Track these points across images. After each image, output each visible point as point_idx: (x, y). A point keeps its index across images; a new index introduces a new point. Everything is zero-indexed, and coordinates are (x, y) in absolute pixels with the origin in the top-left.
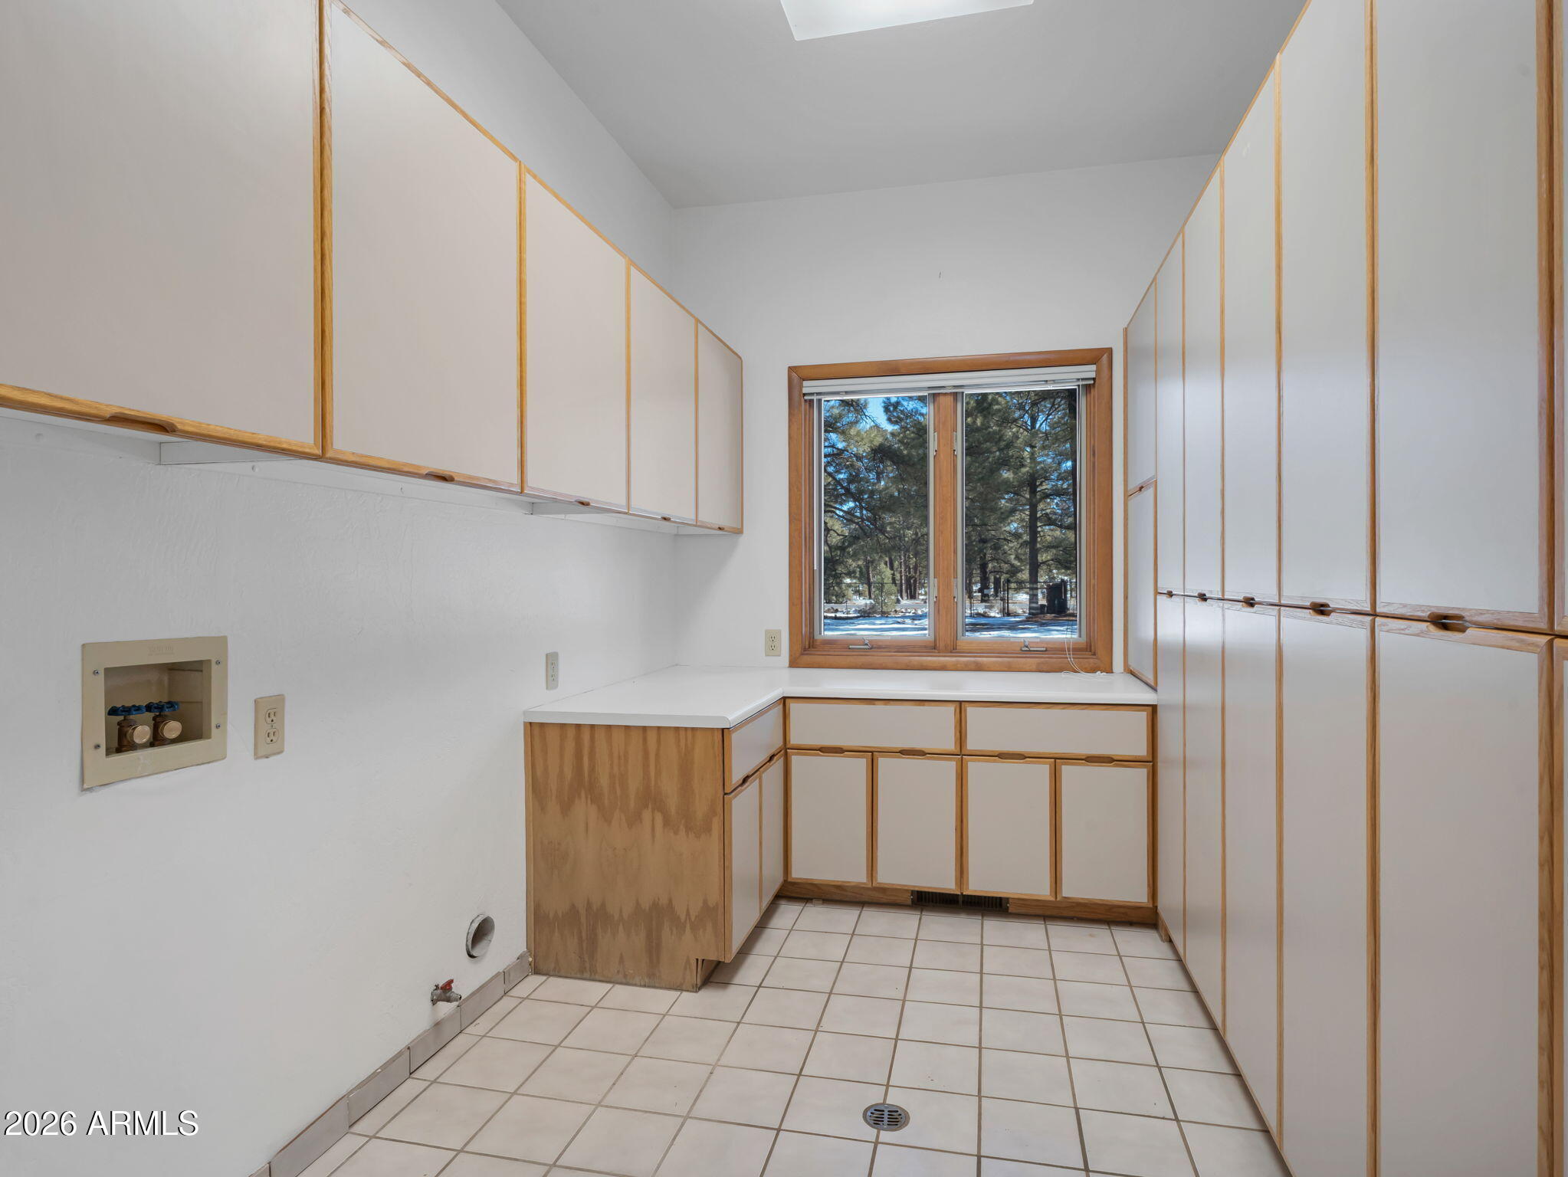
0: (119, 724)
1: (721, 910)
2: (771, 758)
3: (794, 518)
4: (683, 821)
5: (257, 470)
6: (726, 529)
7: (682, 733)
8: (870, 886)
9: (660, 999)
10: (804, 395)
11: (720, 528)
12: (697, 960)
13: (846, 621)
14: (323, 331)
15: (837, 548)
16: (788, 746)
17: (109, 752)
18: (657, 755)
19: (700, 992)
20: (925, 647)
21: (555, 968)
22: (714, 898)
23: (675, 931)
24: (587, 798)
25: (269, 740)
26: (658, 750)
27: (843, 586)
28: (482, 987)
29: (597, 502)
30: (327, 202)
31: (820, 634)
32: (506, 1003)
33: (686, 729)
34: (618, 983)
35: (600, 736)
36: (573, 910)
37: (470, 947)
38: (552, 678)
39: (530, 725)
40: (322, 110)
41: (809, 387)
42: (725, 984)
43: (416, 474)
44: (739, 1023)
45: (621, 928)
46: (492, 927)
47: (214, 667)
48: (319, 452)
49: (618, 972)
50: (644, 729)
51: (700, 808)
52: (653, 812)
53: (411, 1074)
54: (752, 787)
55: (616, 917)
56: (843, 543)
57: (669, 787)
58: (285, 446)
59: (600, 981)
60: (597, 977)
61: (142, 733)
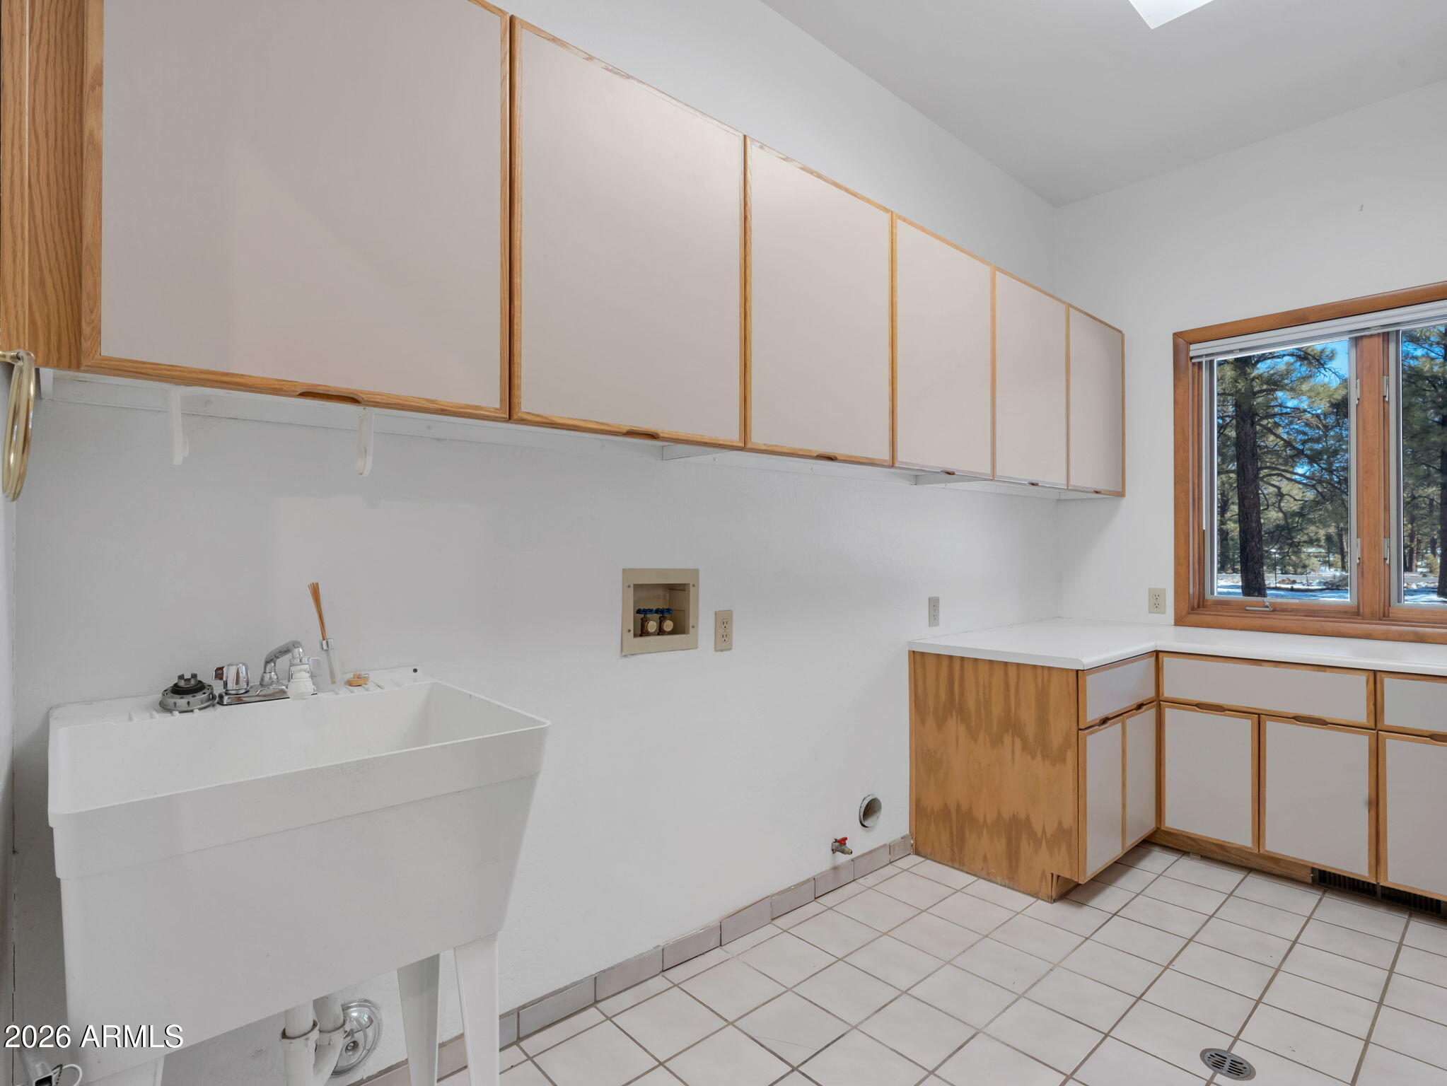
0: (642, 619)
1: (1075, 834)
2: (1140, 706)
3: (1180, 479)
4: (1039, 749)
5: (717, 460)
6: (1102, 492)
7: (1039, 671)
8: (1256, 851)
9: (1019, 900)
10: (1192, 358)
11: (1097, 492)
12: (1052, 874)
13: (1307, 593)
14: (745, 364)
15: (1294, 514)
16: (1161, 699)
17: (635, 636)
18: (1017, 688)
19: (1055, 904)
20: (1345, 612)
21: (931, 854)
22: (1068, 821)
23: (1032, 844)
24: (957, 718)
25: (723, 639)
26: (1017, 683)
27: (1303, 556)
28: (871, 852)
29: (962, 471)
30: (748, 278)
31: (1212, 593)
32: (890, 870)
33: (1043, 667)
34: (982, 878)
35: (969, 667)
36: (945, 811)
37: (862, 817)
38: (934, 617)
39: (913, 654)
40: (745, 218)
41: (1195, 350)
42: (1081, 904)
43: (809, 456)
44: (1087, 939)
45: (985, 831)
46: (880, 807)
47: (691, 588)
48: (742, 445)
49: (983, 869)
50: (1006, 664)
51: (1056, 739)
52: (1013, 736)
53: (816, 898)
54: (1114, 729)
55: (981, 821)
56: (1302, 508)
57: (1028, 716)
58: (721, 442)
59: (967, 873)
60: (965, 869)
61: (652, 626)
